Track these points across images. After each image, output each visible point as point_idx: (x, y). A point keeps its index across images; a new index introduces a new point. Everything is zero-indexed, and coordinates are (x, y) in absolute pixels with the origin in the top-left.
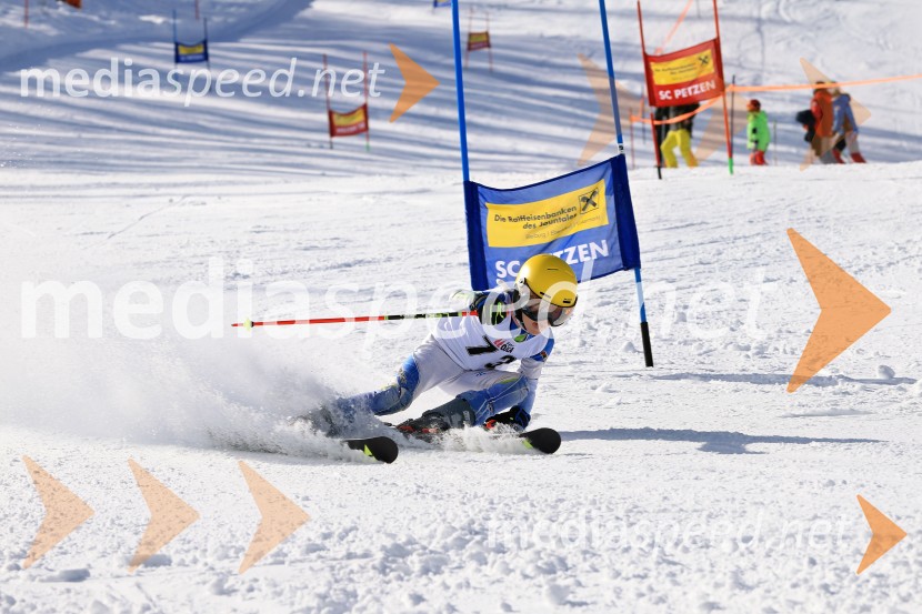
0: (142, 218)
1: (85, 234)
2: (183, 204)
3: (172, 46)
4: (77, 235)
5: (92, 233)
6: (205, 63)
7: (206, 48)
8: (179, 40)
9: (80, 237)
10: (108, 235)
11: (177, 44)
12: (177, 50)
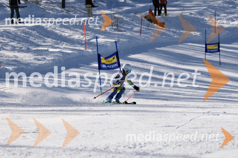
0: (191, 120)
1: (167, 126)
2: (209, 115)
3: (204, 46)
4: (162, 127)
5: (169, 126)
6: (218, 53)
7: (219, 47)
8: (207, 43)
9: (164, 127)
10: (177, 127)
11: (206, 45)
12: (206, 47)
